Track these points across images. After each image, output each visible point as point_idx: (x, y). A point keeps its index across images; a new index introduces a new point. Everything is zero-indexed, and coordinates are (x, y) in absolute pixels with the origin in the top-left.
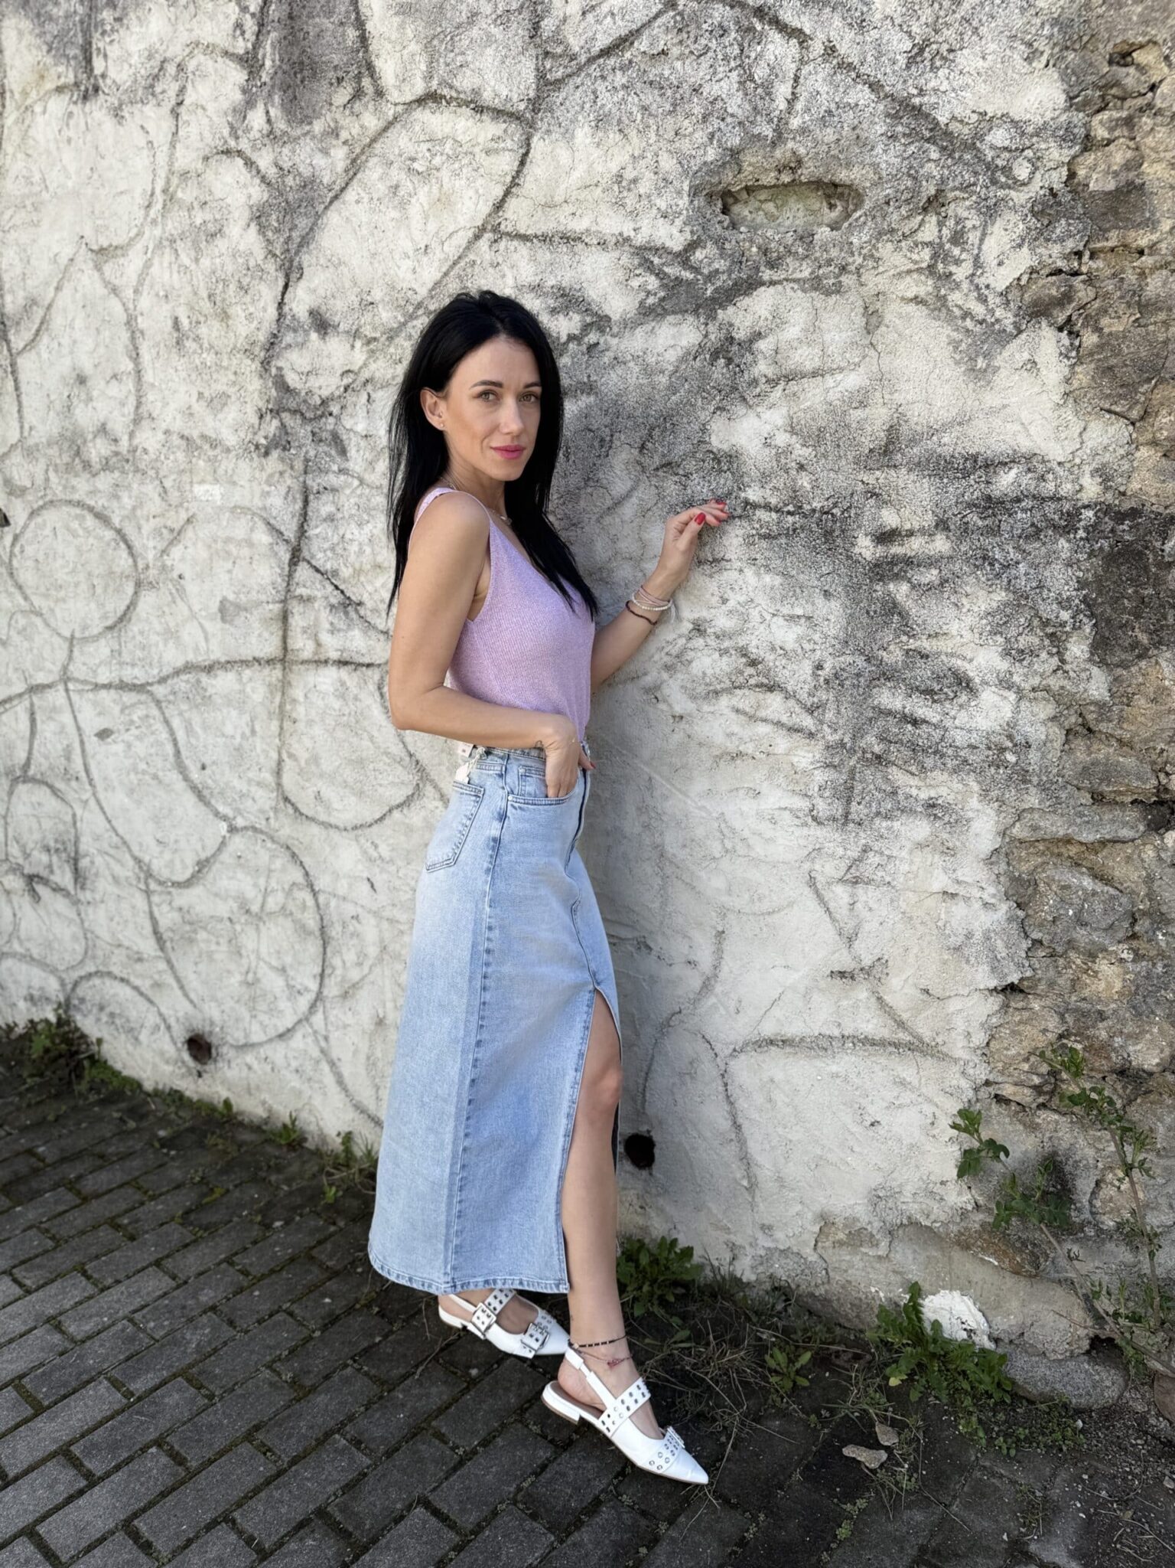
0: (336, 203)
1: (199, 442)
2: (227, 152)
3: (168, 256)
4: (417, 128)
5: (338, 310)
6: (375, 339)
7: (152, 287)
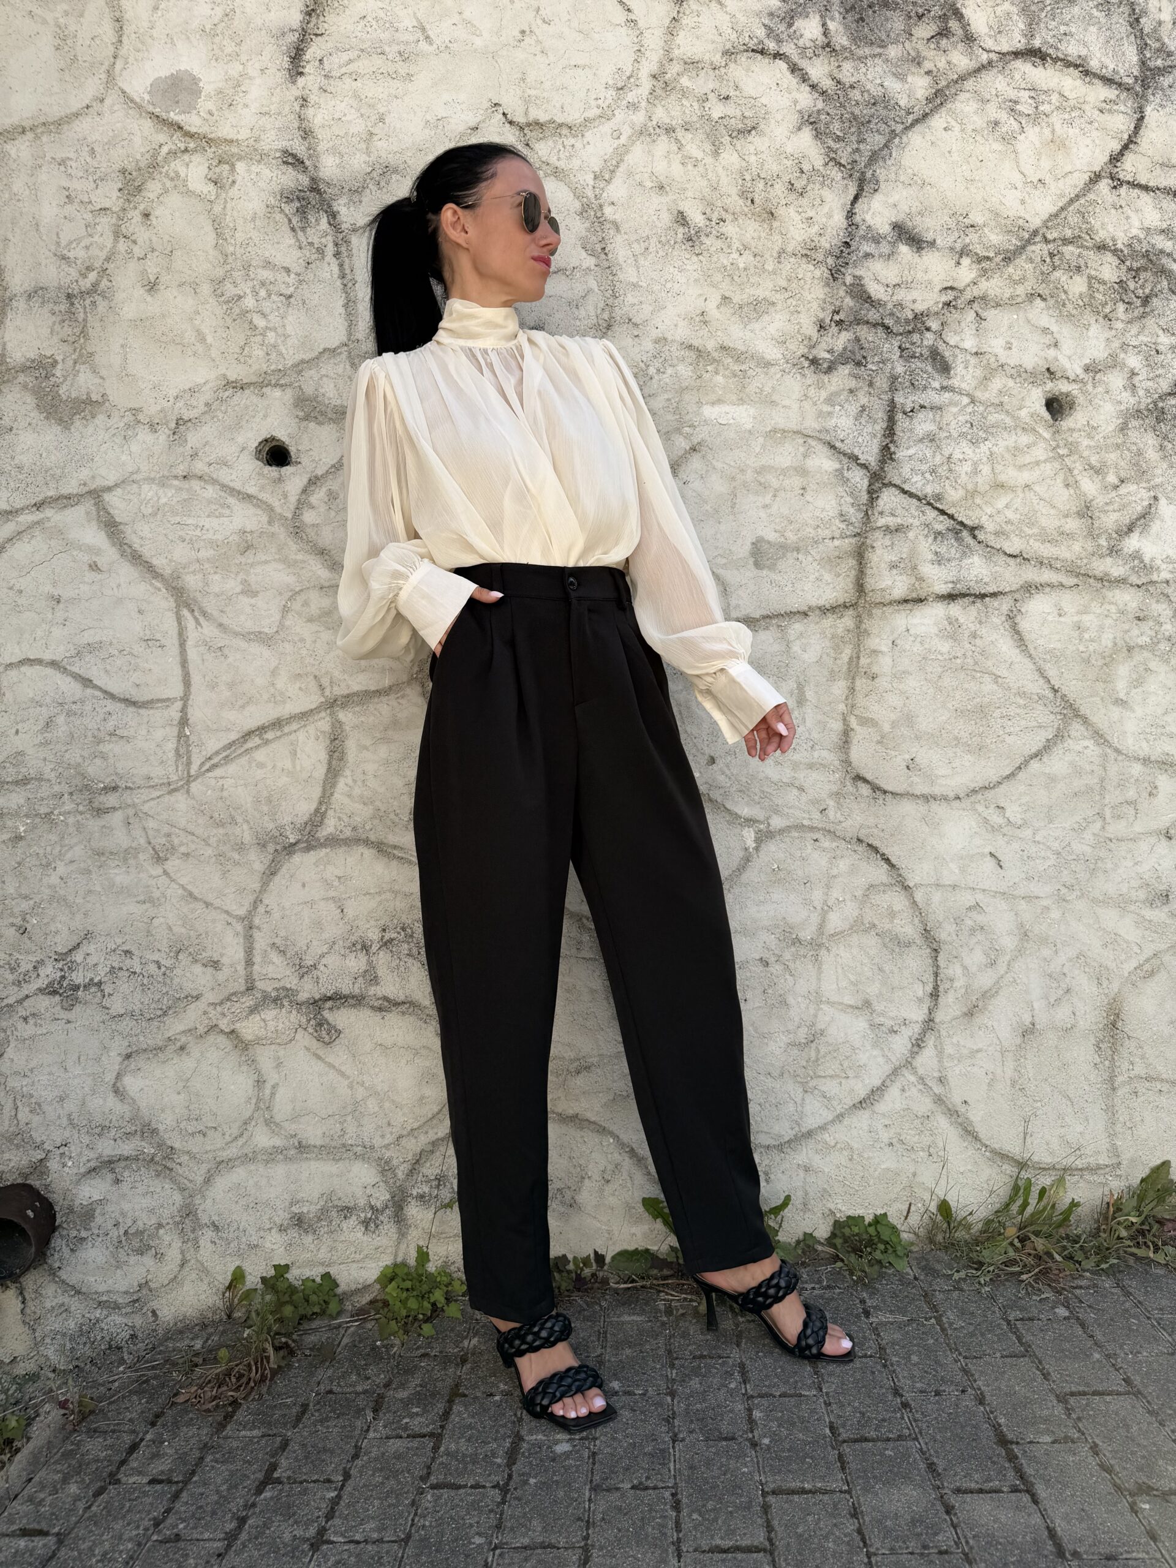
0: (918, 128)
1: (715, 355)
2: (762, 52)
3: (663, 144)
4: (1017, 76)
5: (928, 226)
6: (988, 258)
7: (630, 174)
